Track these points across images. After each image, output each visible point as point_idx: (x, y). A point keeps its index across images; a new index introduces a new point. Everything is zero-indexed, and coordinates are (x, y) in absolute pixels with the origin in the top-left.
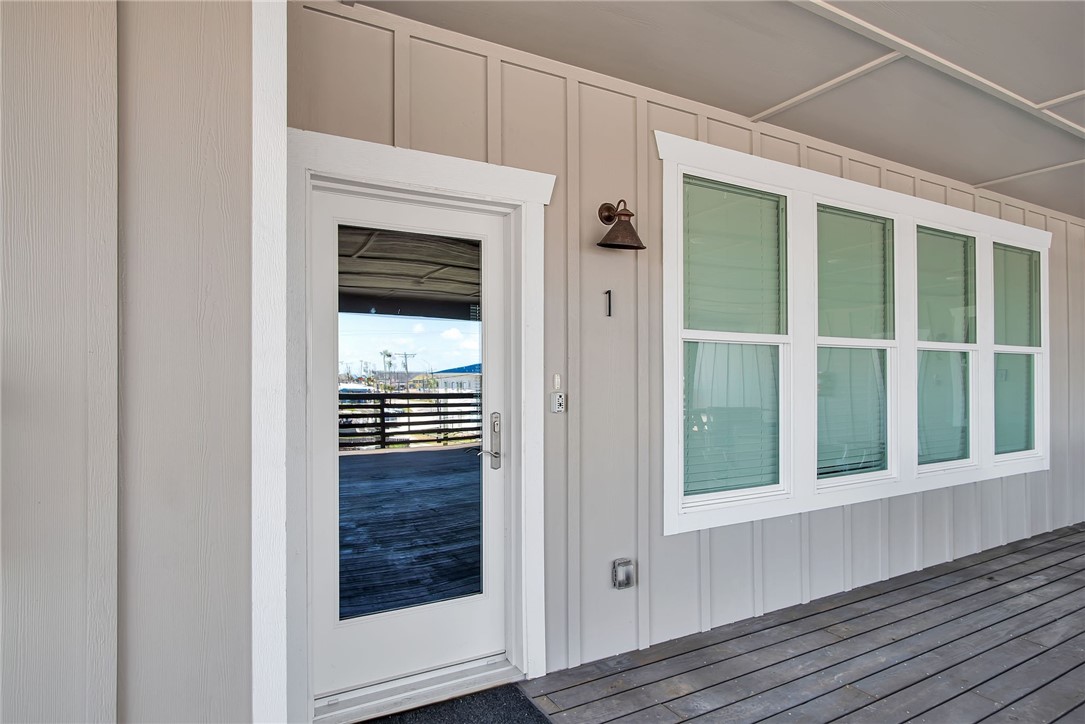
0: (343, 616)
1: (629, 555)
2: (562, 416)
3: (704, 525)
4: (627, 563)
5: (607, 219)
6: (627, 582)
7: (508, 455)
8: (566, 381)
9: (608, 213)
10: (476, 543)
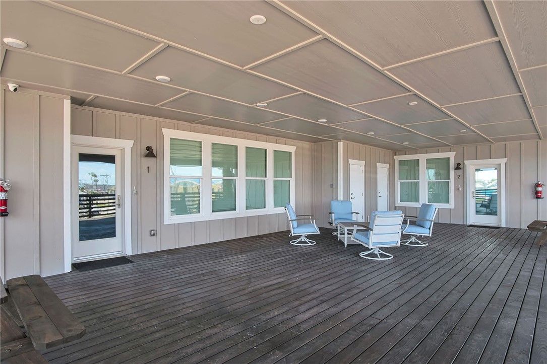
0: (80, 241)
1: (155, 229)
2: (136, 196)
3: (176, 222)
4: (154, 230)
5: (148, 150)
6: (154, 235)
7: (122, 205)
8: (137, 188)
9: (149, 148)
10: (113, 226)
